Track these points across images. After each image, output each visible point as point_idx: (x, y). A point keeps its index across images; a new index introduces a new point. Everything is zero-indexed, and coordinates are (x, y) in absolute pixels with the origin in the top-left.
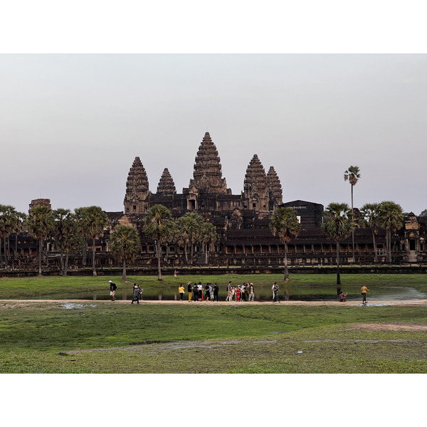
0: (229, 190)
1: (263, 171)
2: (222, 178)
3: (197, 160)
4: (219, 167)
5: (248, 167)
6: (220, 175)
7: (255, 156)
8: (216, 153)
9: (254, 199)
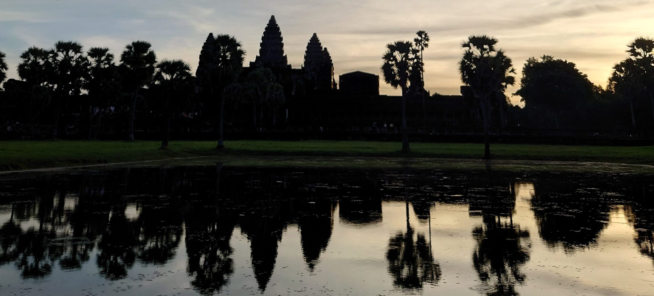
0: (290, 66)
1: (322, 48)
2: (284, 55)
3: (263, 38)
4: (282, 45)
5: (309, 44)
6: (283, 52)
7: (315, 35)
8: (280, 33)
9: (313, 73)
